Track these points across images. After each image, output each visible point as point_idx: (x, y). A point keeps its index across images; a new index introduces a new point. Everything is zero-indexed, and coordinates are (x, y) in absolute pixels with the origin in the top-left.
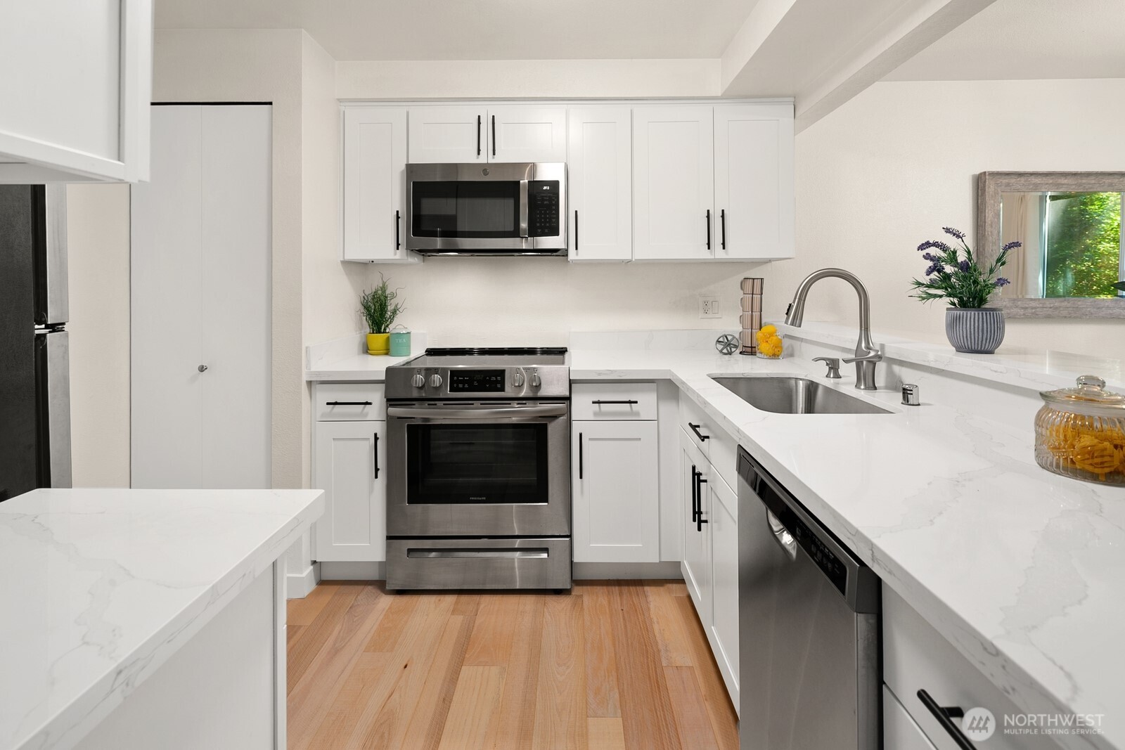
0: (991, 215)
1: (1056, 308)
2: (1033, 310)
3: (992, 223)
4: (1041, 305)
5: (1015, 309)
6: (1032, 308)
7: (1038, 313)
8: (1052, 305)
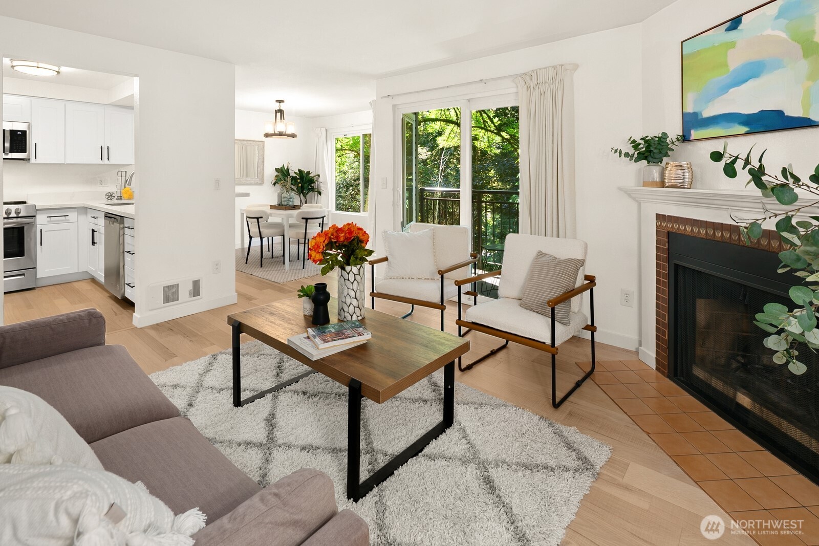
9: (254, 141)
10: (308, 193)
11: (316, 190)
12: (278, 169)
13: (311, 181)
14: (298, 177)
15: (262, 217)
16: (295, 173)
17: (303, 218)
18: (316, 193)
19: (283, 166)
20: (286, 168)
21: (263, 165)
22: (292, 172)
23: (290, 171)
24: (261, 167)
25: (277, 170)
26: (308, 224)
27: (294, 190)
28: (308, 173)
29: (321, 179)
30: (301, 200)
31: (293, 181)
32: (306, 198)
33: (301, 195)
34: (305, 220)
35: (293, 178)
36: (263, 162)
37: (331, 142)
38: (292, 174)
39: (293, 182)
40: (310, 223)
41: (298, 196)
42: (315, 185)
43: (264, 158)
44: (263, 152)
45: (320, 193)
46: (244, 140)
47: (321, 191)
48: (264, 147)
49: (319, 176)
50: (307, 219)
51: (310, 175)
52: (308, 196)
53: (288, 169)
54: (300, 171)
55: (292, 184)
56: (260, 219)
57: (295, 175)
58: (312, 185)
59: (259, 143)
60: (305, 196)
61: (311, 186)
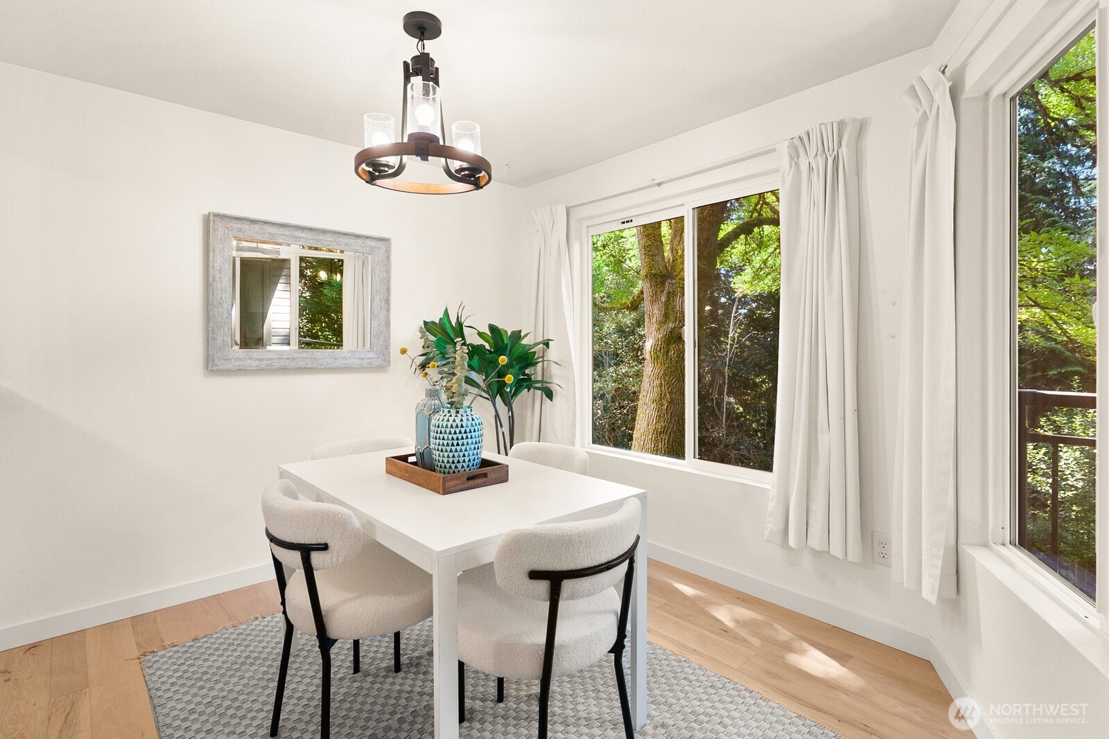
0: (219, 261)
1: (294, 359)
2: (270, 362)
3: (221, 268)
4: (278, 357)
5: (249, 361)
6: (268, 360)
7: (273, 364)
8: (289, 356)
9: (358, 236)
10: (515, 394)
11: (539, 385)
12: (433, 323)
13: (526, 359)
14: (487, 347)
15: (324, 547)
16: (480, 334)
17: (535, 575)
18: (539, 393)
19: (446, 313)
20: (454, 322)
21: (388, 311)
22: (472, 335)
23: (466, 331)
24: (382, 317)
25: (428, 326)
26: (562, 605)
27: (478, 386)
28: (517, 336)
29: (553, 353)
30: (497, 416)
31: (476, 359)
32: (510, 409)
33: (498, 398)
34: (543, 586)
35: (475, 351)
36: (387, 301)
37: (581, 246)
38: (472, 338)
39: (475, 362)
40: (572, 597)
41: (489, 403)
42: (536, 372)
43: (388, 290)
44: (388, 271)
45: (549, 394)
46: (324, 232)
47: (554, 388)
48: (388, 258)
49: (547, 344)
50: (555, 580)
51: (524, 342)
52: (516, 403)
53: (460, 324)
54: (493, 329)
55: (471, 367)
56: (316, 557)
57: (479, 341)
58: (527, 371)
59: (373, 244)
60: (508, 404)
61: (524, 374)
